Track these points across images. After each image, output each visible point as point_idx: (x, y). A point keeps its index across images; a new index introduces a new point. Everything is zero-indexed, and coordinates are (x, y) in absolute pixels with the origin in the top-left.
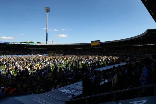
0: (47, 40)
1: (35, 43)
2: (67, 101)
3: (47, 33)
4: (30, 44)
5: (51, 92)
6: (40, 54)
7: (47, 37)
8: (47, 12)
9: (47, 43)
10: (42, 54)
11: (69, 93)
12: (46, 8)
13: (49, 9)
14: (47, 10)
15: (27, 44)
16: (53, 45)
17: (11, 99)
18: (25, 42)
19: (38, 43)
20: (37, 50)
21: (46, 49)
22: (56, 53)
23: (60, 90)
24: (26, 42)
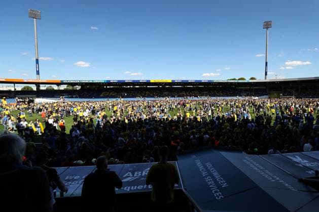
0: (266, 74)
1: (247, 80)
2: (304, 179)
3: (266, 63)
4: (239, 81)
5: (272, 156)
6: (255, 96)
7: (266, 69)
8: (267, 28)
9: (265, 79)
10: (258, 96)
11: (308, 165)
12: (265, 22)
13: (271, 24)
14: (267, 25)
15: (236, 81)
16: (277, 82)
17: (216, 152)
18: (233, 79)
19: (252, 79)
20: (249, 89)
21: (265, 87)
22: (281, 94)
23: (289, 157)
24: (235, 79)
